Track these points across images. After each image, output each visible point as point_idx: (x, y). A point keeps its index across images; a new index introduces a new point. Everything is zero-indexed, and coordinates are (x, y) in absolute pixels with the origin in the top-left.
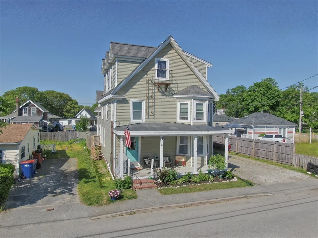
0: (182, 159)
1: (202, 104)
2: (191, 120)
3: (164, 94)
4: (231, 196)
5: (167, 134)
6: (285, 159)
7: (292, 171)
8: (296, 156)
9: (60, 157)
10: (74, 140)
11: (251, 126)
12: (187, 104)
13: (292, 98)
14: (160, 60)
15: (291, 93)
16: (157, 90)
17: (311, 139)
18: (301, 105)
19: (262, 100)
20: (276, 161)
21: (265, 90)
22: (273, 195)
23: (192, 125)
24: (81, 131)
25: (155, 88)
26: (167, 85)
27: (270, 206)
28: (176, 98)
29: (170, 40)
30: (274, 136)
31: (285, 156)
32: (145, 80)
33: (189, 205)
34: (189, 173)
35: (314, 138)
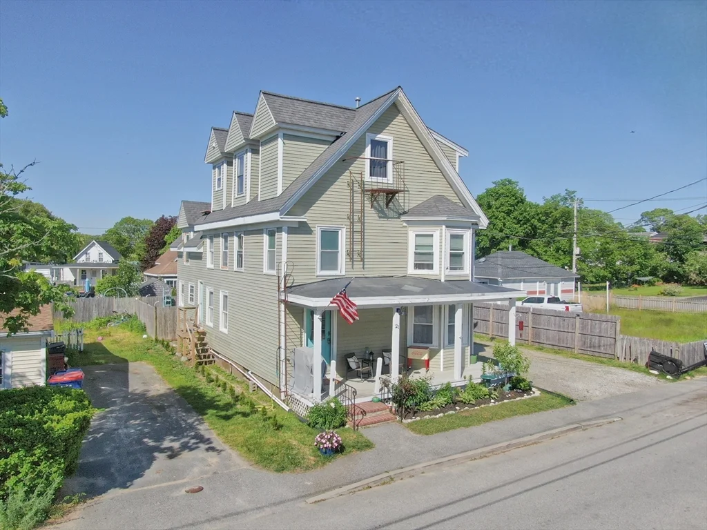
0: (422, 355)
1: (461, 237)
2: (440, 271)
3: (383, 215)
4: (556, 428)
5: (409, 302)
6: (599, 346)
7: (620, 371)
8: (623, 339)
9: (103, 361)
10: (107, 319)
11: (497, 280)
12: (432, 236)
13: (556, 221)
14: (376, 139)
15: (553, 211)
16: (370, 205)
17: (609, 305)
18: (575, 235)
19: (504, 225)
20: (580, 351)
21: (512, 206)
22: (622, 419)
23: (443, 281)
24: (122, 295)
25: (365, 199)
26: (391, 194)
27: (634, 441)
28: (407, 222)
29: (398, 95)
30: (546, 300)
31: (599, 341)
32: (346, 181)
33: (489, 452)
34: (449, 383)
35: (614, 301)
